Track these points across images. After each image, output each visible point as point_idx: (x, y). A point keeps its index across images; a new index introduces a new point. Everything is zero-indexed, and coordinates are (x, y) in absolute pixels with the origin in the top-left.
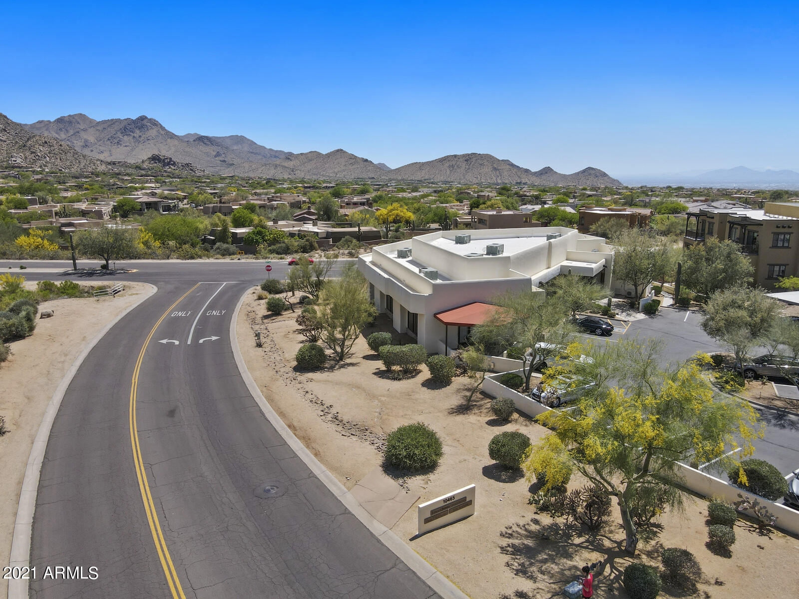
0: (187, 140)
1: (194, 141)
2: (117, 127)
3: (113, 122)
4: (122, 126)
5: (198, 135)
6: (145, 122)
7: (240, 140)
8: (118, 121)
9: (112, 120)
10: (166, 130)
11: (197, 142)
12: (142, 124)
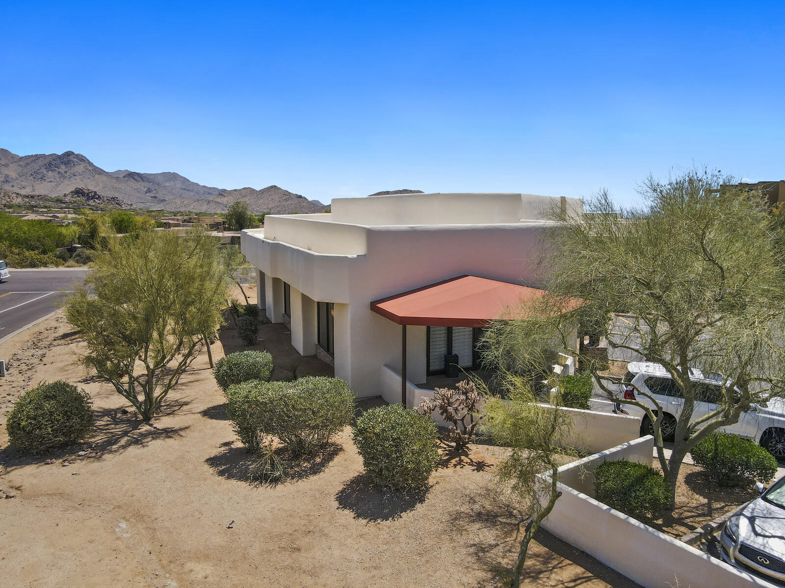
0: (116, 176)
1: (124, 177)
2: (41, 162)
3: (37, 157)
4: (47, 161)
5: (129, 171)
6: (71, 157)
7: (173, 177)
8: (43, 156)
9: (36, 155)
10: (94, 166)
11: (126, 179)
12: (68, 159)
